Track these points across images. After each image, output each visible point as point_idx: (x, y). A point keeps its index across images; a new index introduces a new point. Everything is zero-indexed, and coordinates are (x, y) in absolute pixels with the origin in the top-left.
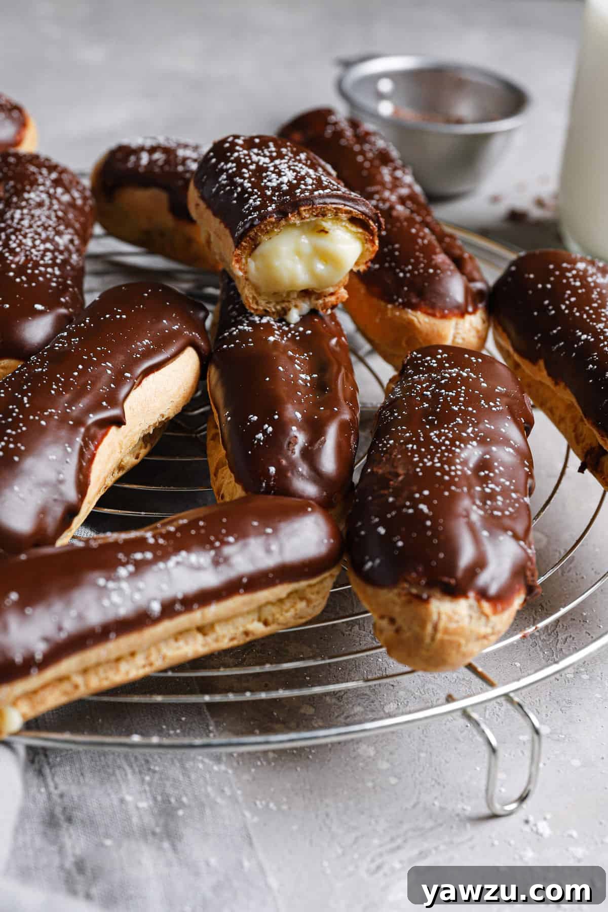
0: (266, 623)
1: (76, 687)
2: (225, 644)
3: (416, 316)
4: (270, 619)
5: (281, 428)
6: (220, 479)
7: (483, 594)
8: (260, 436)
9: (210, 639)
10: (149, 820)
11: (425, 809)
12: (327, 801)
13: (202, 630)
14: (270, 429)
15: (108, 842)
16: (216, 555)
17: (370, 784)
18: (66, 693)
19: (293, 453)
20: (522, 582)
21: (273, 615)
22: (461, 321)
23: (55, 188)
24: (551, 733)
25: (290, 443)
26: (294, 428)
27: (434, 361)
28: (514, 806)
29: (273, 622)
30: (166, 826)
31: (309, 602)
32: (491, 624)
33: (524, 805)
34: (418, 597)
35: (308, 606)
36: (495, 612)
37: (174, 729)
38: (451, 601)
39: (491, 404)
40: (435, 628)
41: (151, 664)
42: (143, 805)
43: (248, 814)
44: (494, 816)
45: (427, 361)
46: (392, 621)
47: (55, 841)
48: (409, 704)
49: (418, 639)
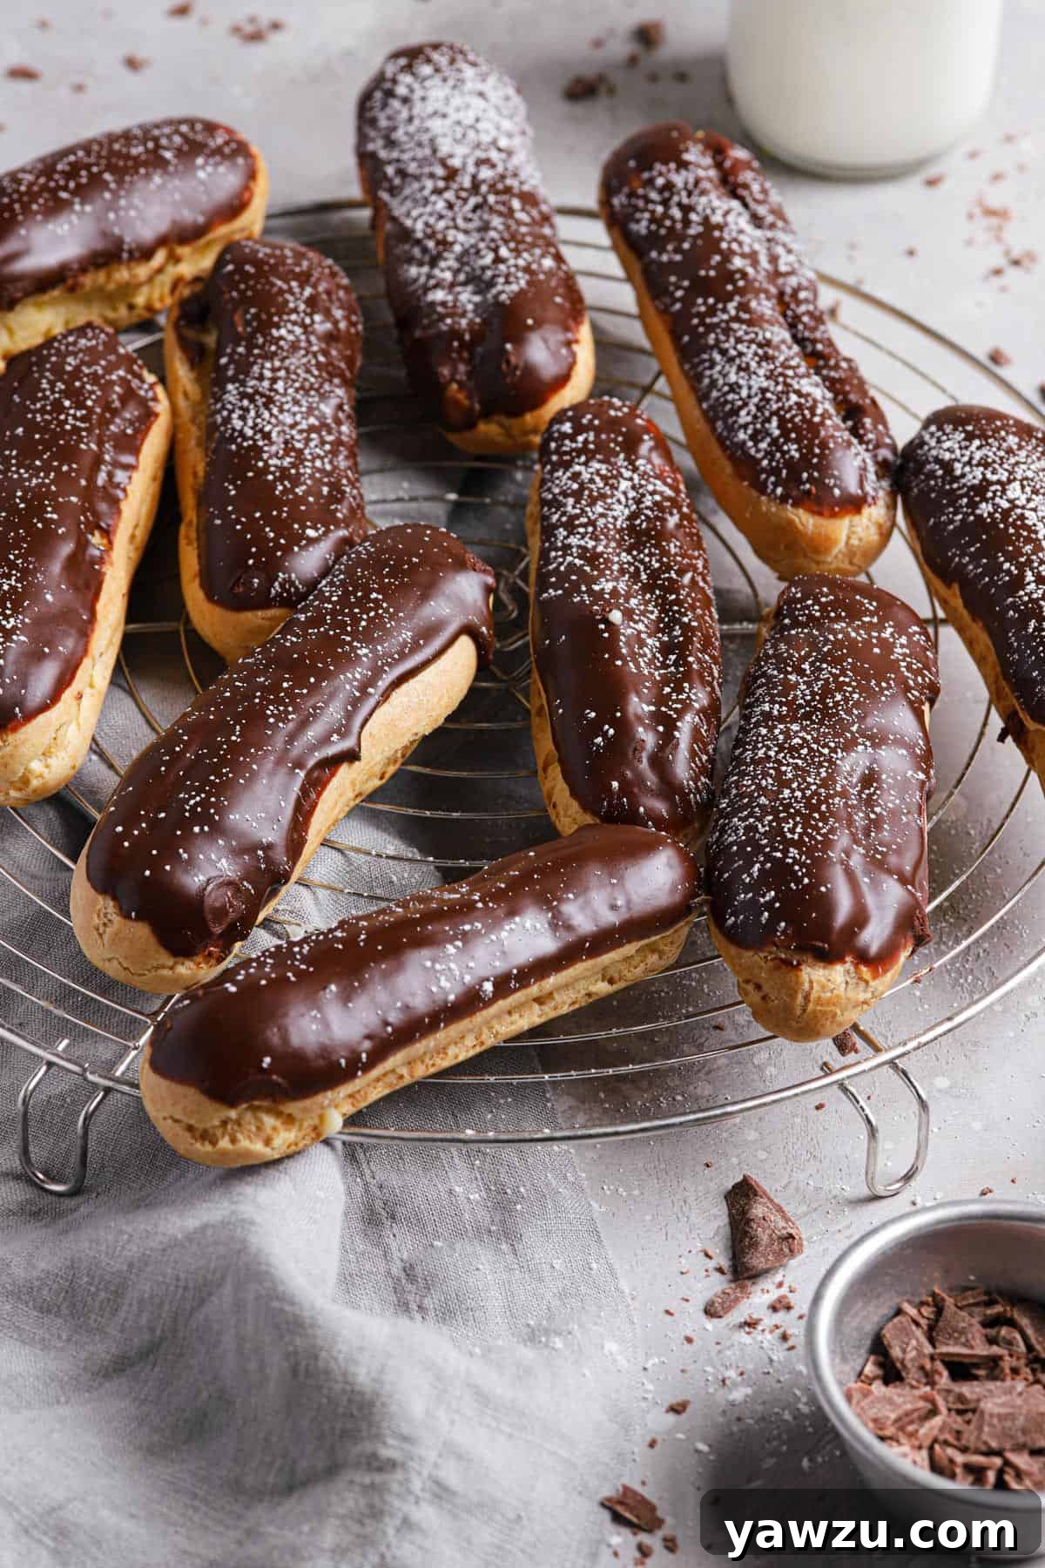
0: (611, 982)
1: (401, 1077)
2: (565, 1010)
3: (796, 515)
4: (616, 976)
5: (624, 727)
6: (550, 778)
7: (863, 958)
8: (599, 740)
9: (546, 1008)
10: (483, 1216)
11: (797, 1189)
12: (684, 1183)
13: (539, 1000)
14: (612, 732)
15: (437, 1243)
16: (554, 917)
17: (735, 1160)
18: (390, 1085)
19: (640, 761)
20: (910, 934)
21: (620, 972)
22: (856, 519)
23: (311, 315)
24: (951, 1087)
25: (635, 749)
26: (641, 729)
27: (816, 607)
28: (898, 1185)
29: (620, 979)
30: (503, 1222)
31: (661, 954)
32: (871, 989)
33: (913, 1183)
34: (787, 963)
35: (660, 958)
36: (874, 978)
37: (505, 1097)
38: (824, 968)
39: (884, 684)
40: (807, 998)
41: (482, 1043)
42: (475, 1197)
43: (595, 1205)
44: (877, 1198)
45: (807, 607)
46: (758, 987)
47: (378, 1242)
48: (784, 1053)
49: (788, 1009)
